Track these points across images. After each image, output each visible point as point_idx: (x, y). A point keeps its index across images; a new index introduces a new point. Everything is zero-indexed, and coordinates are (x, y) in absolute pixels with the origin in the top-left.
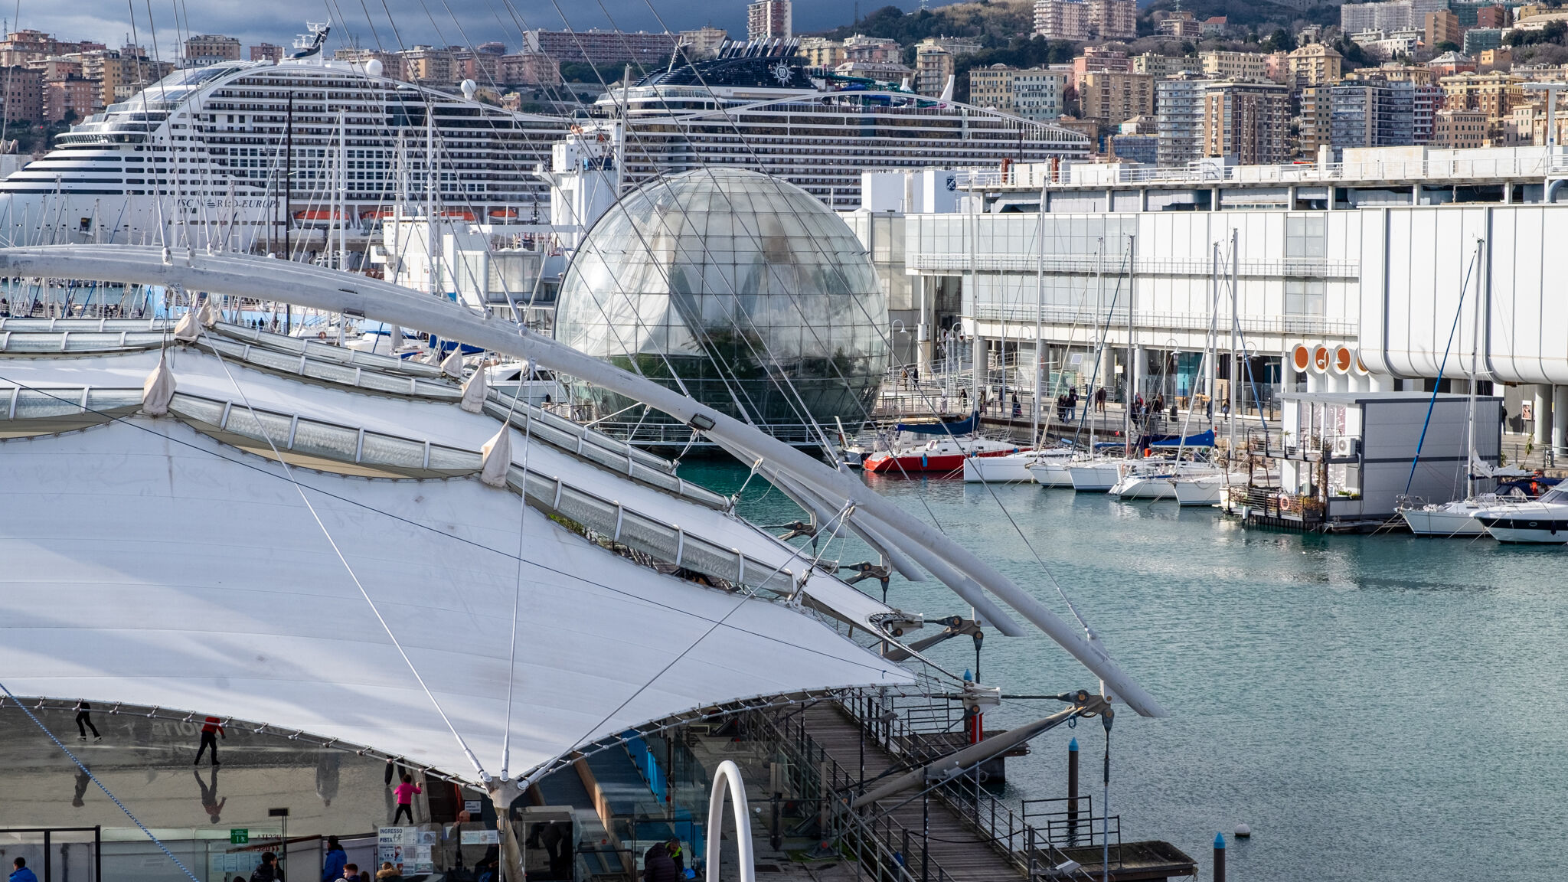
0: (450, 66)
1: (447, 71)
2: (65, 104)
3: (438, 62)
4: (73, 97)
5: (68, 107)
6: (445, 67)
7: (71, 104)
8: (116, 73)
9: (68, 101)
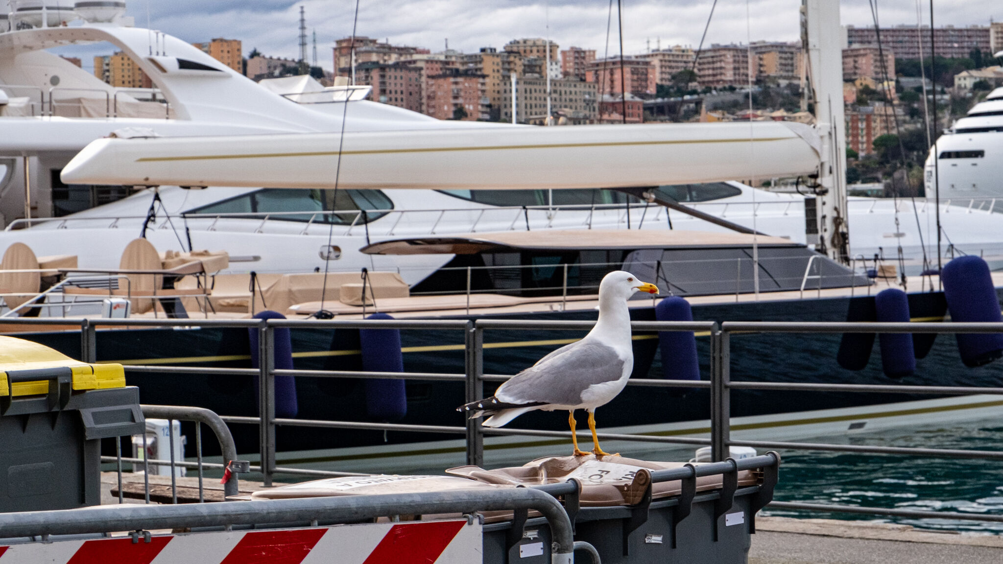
0: (794, 61)
1: (792, 65)
2: (453, 101)
3: (784, 55)
4: (462, 94)
5: (455, 105)
6: (789, 62)
7: (460, 101)
8: (496, 68)
9: (456, 97)
